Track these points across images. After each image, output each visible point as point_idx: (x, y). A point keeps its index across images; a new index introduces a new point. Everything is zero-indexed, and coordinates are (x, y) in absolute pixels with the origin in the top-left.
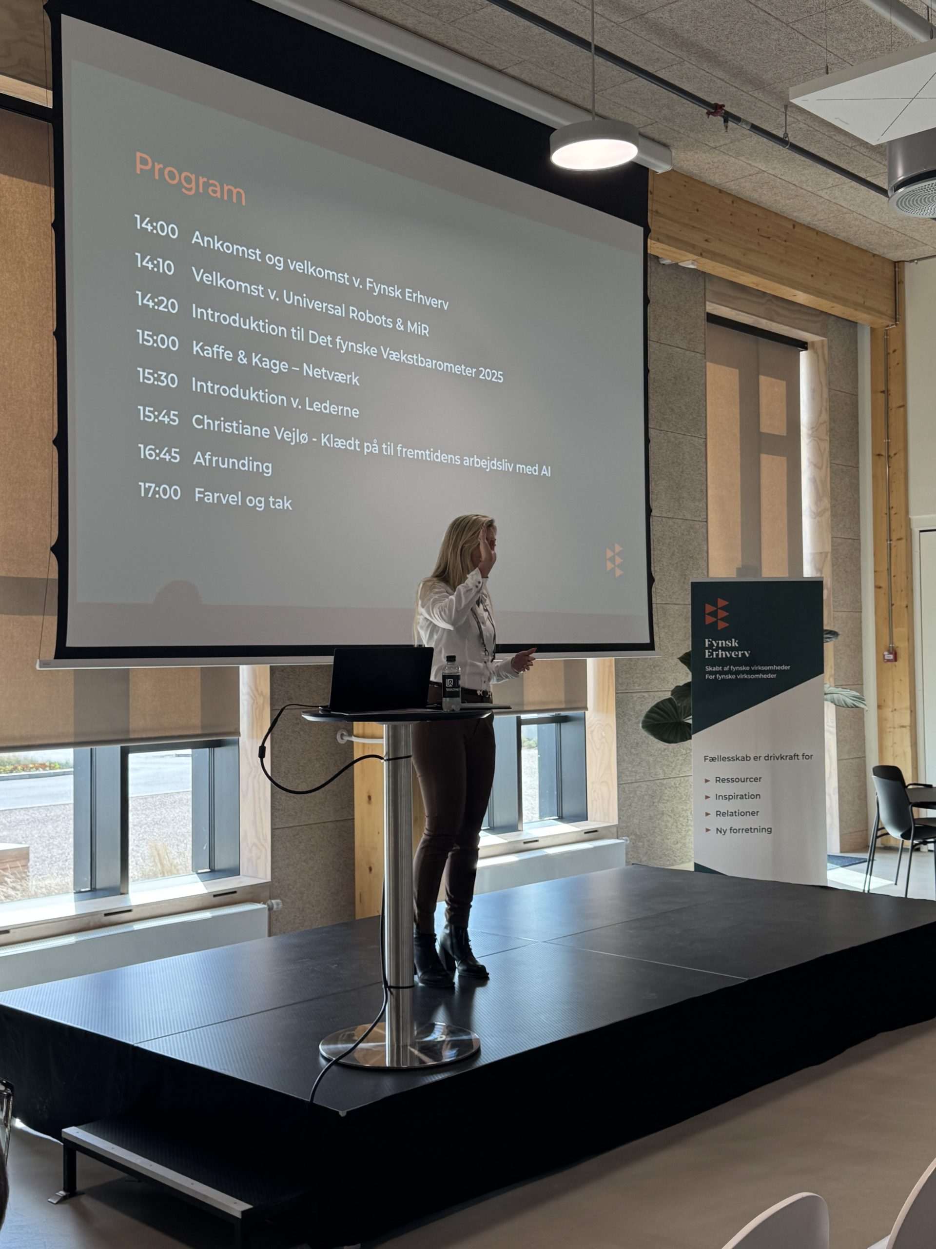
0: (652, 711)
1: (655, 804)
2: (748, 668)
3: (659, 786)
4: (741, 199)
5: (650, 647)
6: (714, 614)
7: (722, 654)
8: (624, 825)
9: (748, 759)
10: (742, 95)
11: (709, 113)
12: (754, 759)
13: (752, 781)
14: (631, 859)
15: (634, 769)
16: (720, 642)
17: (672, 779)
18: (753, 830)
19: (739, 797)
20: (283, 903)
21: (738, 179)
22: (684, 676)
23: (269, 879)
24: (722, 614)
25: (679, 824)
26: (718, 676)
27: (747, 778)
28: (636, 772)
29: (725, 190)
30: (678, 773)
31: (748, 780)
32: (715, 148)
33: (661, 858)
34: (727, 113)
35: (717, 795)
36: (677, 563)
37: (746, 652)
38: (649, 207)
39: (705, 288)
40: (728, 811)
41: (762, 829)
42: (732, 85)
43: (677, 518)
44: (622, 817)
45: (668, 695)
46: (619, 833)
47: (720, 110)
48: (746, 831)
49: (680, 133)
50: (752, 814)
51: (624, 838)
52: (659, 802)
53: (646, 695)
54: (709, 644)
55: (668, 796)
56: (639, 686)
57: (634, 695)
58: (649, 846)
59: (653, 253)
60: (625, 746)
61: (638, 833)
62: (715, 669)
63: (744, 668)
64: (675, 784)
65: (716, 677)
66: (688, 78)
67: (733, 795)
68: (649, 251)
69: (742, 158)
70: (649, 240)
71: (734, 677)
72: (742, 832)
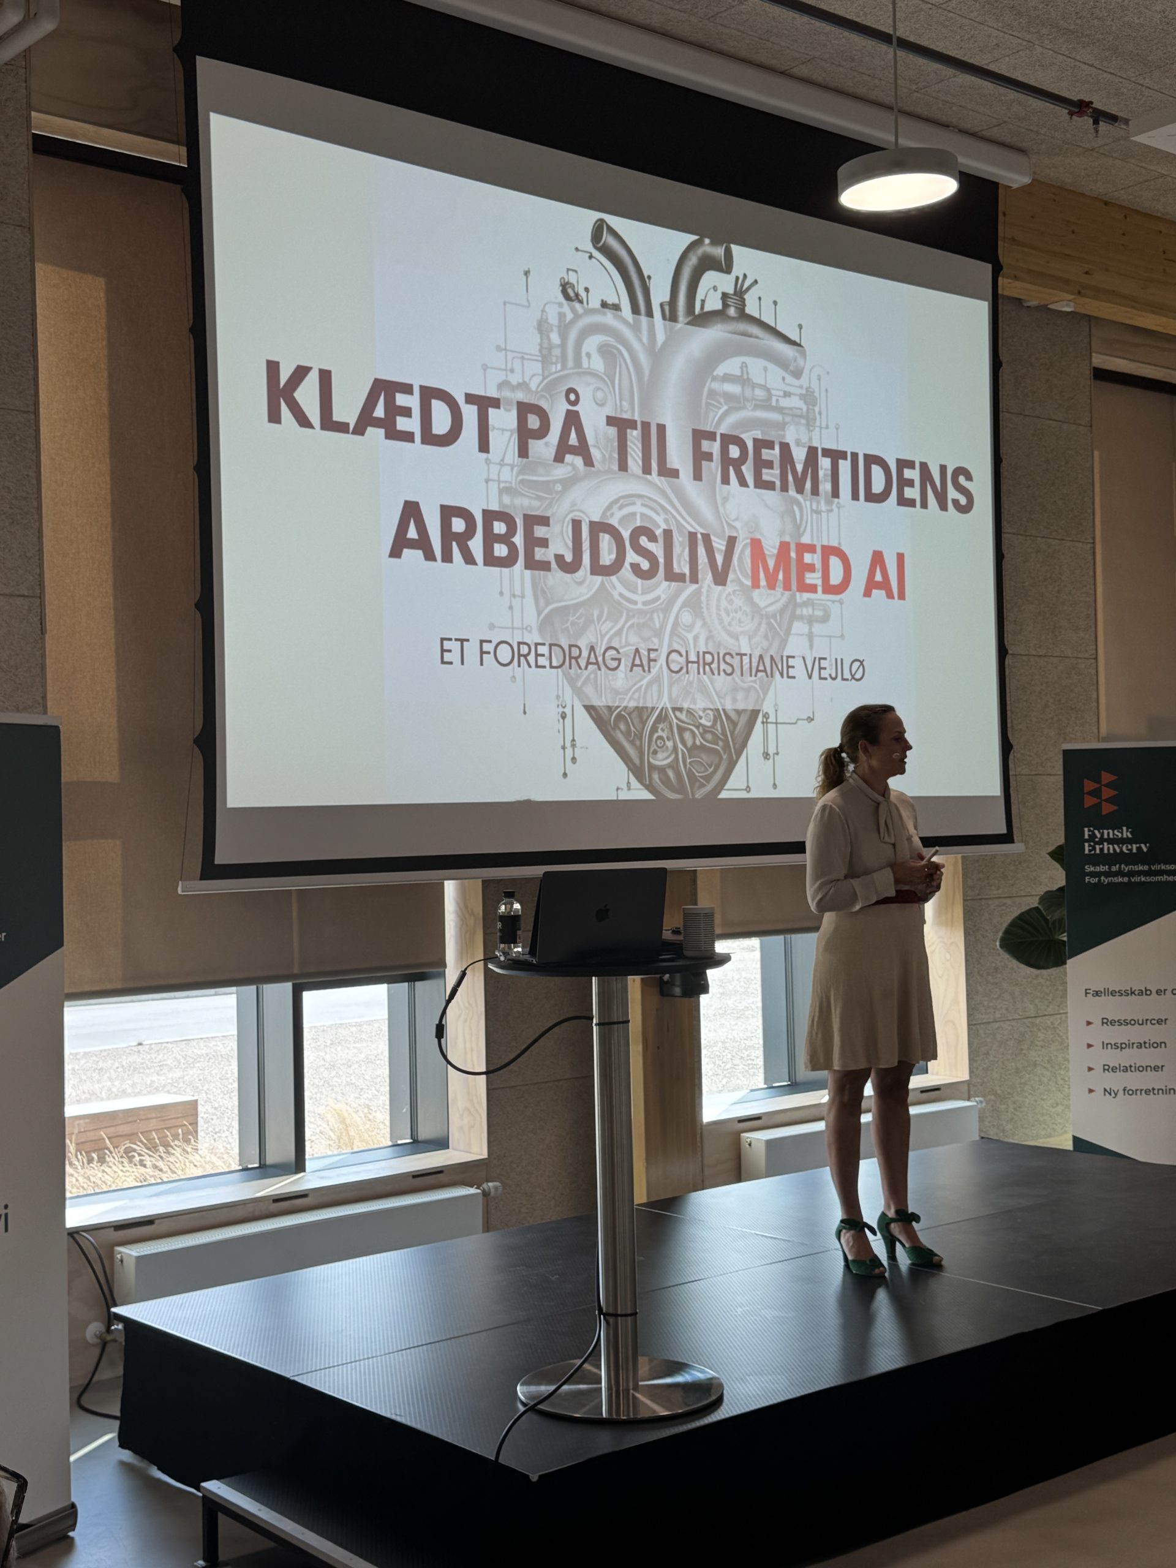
0: (1013, 924)
1: (1024, 1052)
2: (1146, 868)
3: (1028, 1027)
4: (1137, 212)
5: (1007, 838)
6: (1096, 793)
7: (1109, 848)
8: (979, 1080)
9: (1148, 992)
10: (1121, 82)
11: (1071, 114)
12: (1157, 992)
13: (1154, 1024)
14: (990, 1127)
15: (991, 1004)
16: (1106, 832)
17: (1047, 1017)
18: (1156, 1092)
19: (1135, 1045)
20: (504, 1188)
21: (1129, 187)
22: (1056, 877)
23: (485, 1155)
24: (1107, 793)
25: (1059, 1079)
26: (1102, 878)
27: (1147, 1020)
28: (995, 1008)
29: (1113, 201)
30: (1057, 1008)
31: (1149, 1022)
32: (1092, 150)
33: (1033, 1126)
34: (1096, 111)
35: (1103, 1043)
36: (1052, 718)
37: (1143, 846)
38: (1001, 233)
39: (1090, 335)
40: (1120, 1065)
41: (1170, 1089)
42: (1106, 72)
43: (1052, 656)
44: (975, 1070)
45: (1034, 902)
46: (972, 1092)
47: (1086, 109)
48: (1146, 1092)
49: (1041, 134)
50: (1154, 1068)
51: (977, 1099)
52: (1029, 1049)
53: (1009, 901)
54: (1089, 835)
55: (1043, 1041)
56: (998, 889)
57: (990, 902)
58: (1015, 1109)
59: (1006, 293)
60: (978, 973)
61: (999, 1092)
62: (1098, 869)
63: (1141, 868)
64: (1052, 1023)
65: (1100, 880)
66: (1043, 66)
67: (1127, 1043)
68: (1000, 292)
69: (1133, 161)
70: (1000, 279)
71: (1126, 880)
72: (1141, 1094)
